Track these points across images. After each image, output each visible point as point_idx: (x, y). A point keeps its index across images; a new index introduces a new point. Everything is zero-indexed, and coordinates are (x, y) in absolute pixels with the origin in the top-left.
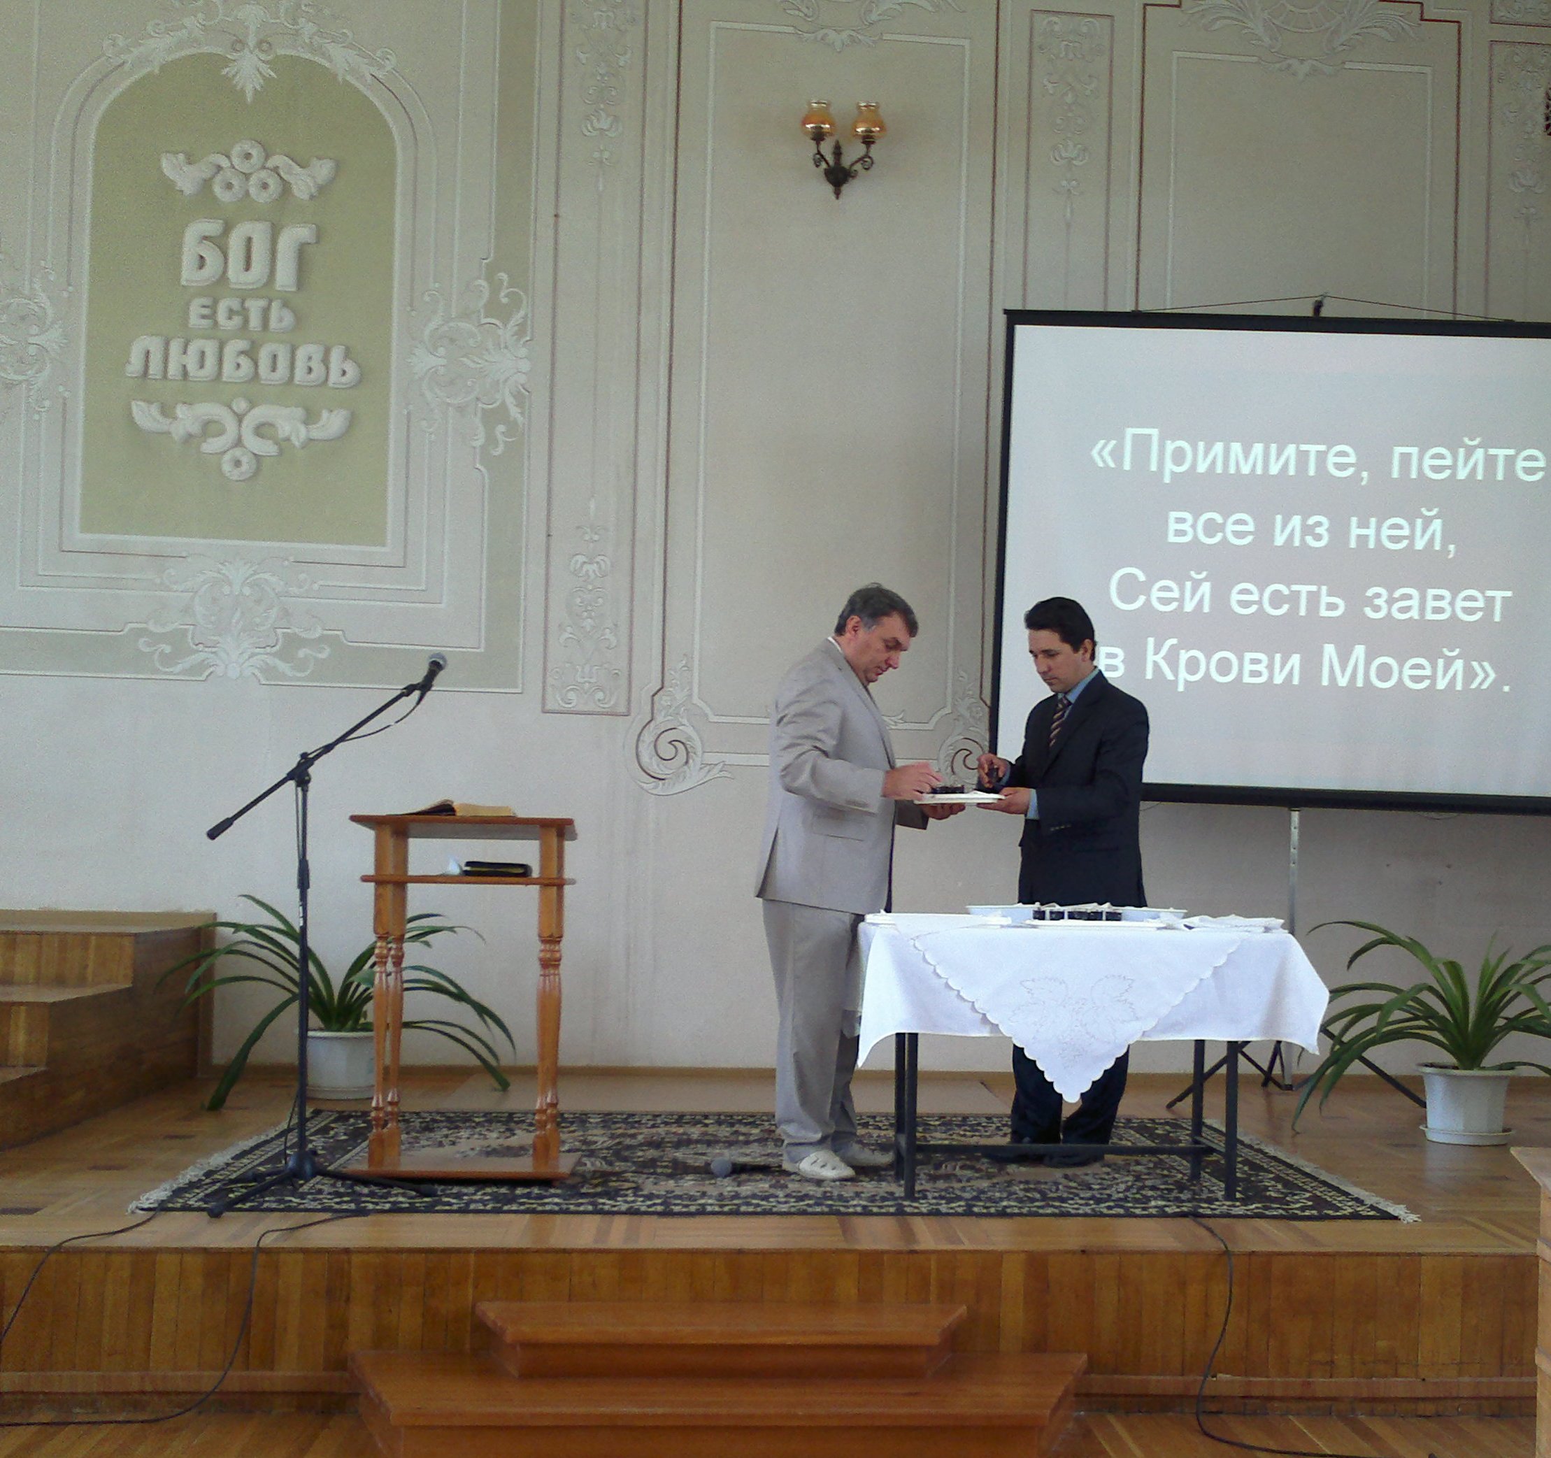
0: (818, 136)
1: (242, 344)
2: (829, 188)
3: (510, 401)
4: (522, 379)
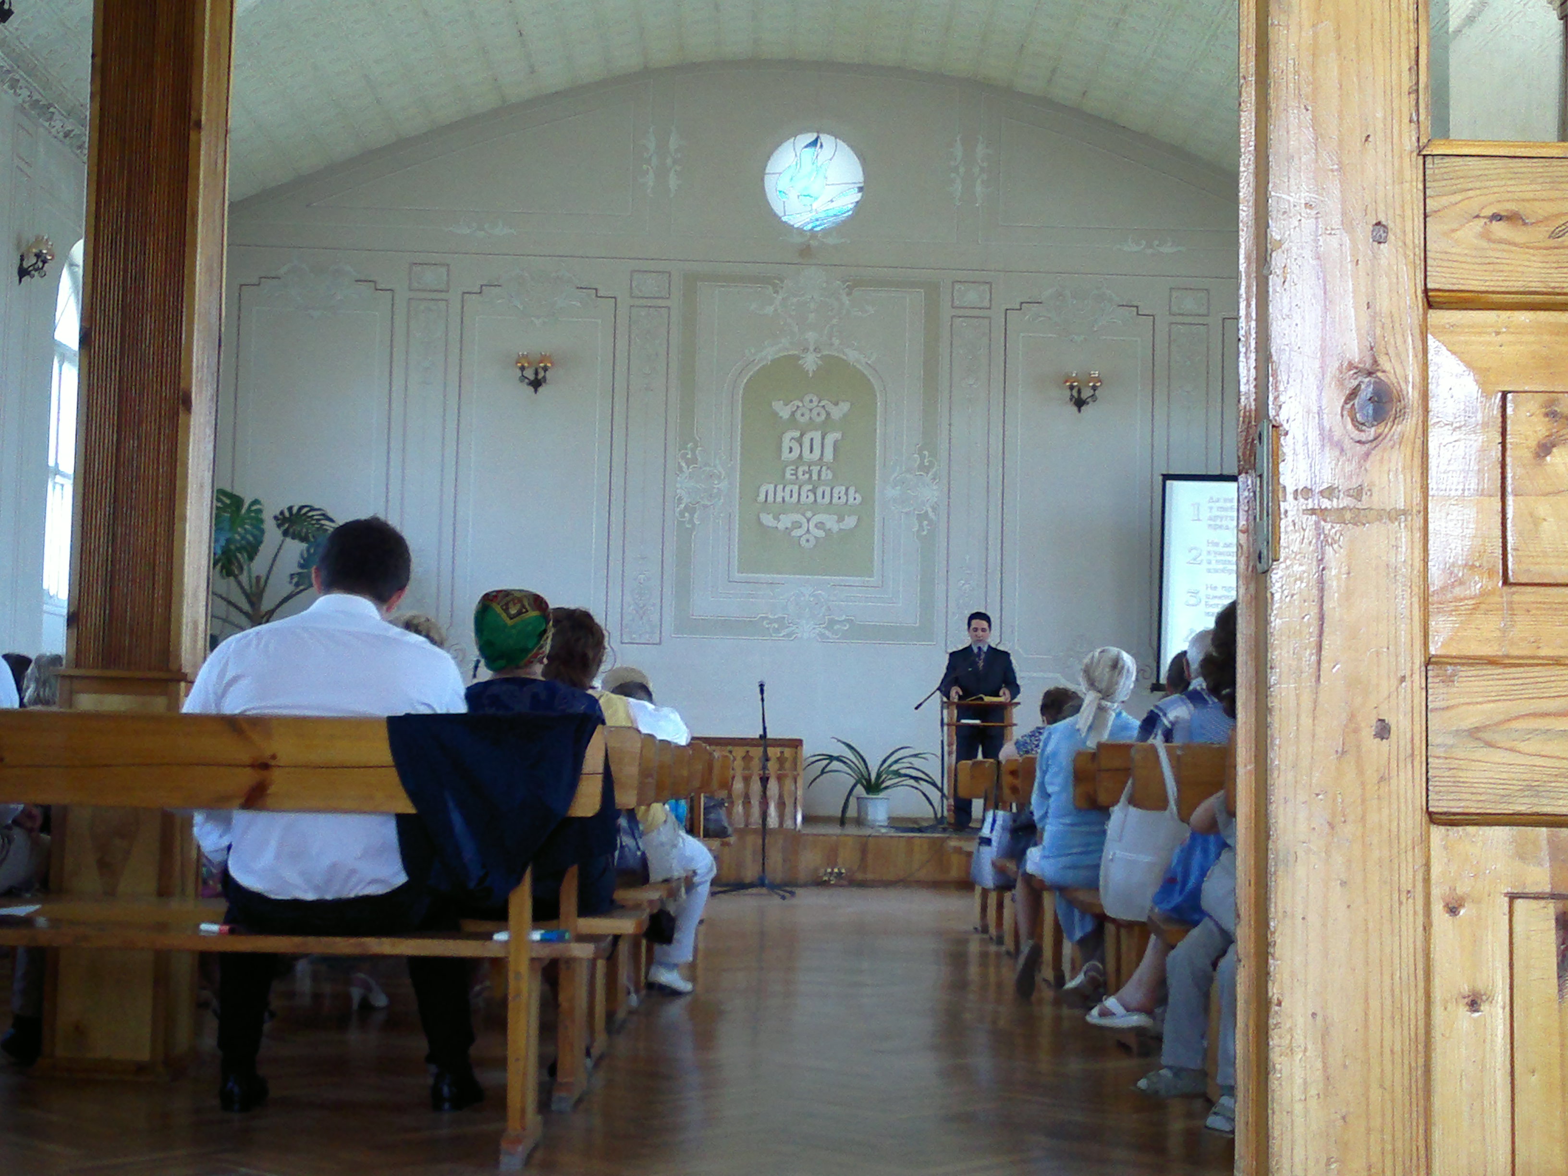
0: (1072, 388)
1: (810, 487)
2: (1075, 409)
3: (930, 510)
4: (936, 500)
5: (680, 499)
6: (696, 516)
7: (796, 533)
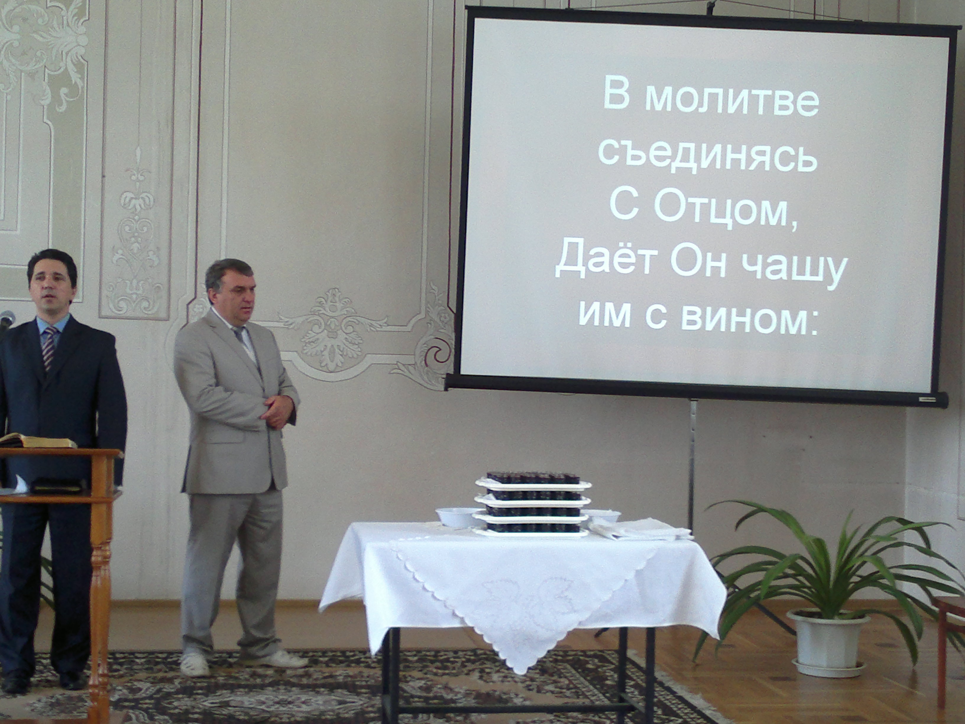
3: (72, 68)
4: (82, 51)
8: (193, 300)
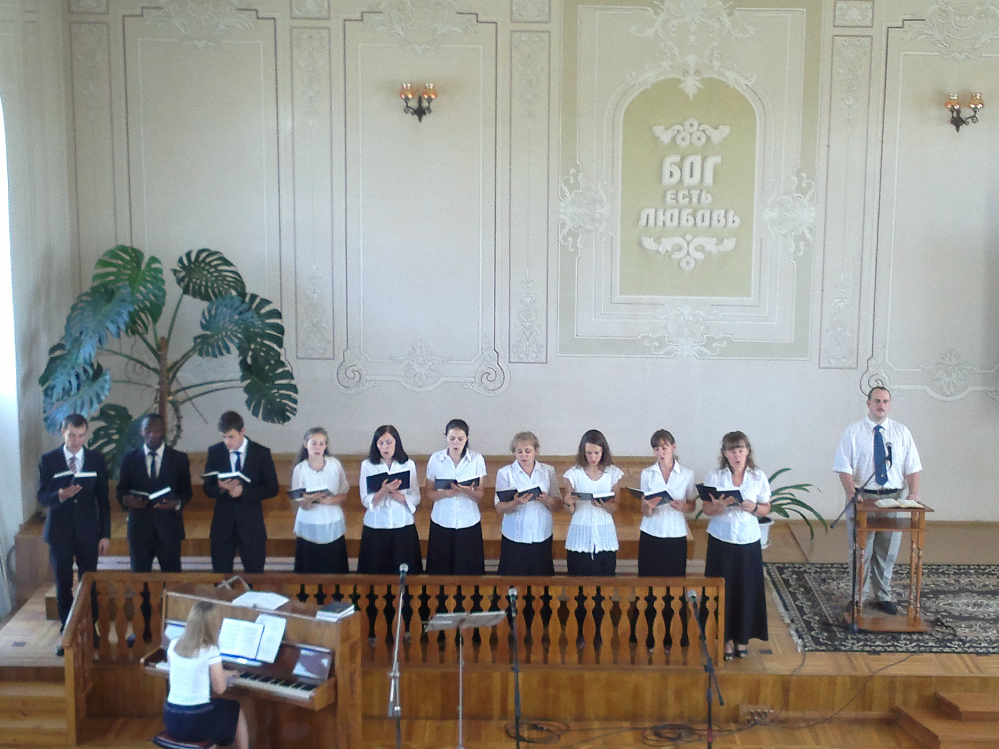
0: (951, 108)
1: (690, 211)
2: (954, 127)
3: (806, 231)
4: (811, 221)
5: (563, 225)
6: (579, 240)
7: (676, 256)
8: (871, 358)
